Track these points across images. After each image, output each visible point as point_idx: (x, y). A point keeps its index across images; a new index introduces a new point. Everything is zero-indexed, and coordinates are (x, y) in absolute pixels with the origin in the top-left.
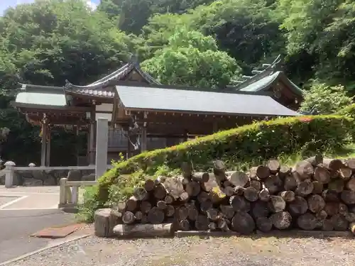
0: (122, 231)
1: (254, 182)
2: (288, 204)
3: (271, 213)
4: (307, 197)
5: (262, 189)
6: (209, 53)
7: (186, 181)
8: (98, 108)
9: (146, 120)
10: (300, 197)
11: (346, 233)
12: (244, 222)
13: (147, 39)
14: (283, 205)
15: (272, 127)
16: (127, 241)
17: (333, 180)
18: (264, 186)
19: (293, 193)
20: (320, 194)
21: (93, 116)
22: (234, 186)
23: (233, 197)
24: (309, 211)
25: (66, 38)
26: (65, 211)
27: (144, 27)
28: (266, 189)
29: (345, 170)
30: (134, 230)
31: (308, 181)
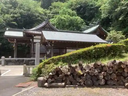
0: (47, 85)
1: (93, 69)
2: (104, 76)
3: (98, 80)
4: (110, 74)
5: (95, 71)
6: (74, 17)
7: (69, 68)
8: (35, 37)
9: (53, 44)
10: (108, 74)
11: (123, 86)
12: (89, 83)
13: (51, 11)
14: (102, 77)
15: (98, 48)
16: (49, 89)
17: (119, 68)
18: (96, 70)
19: (106, 73)
20: (115, 73)
21: (33, 40)
22: (86, 70)
23: (86, 74)
24: (111, 79)
25: (22, 10)
26: (25, 76)
27: (50, 7)
28: (97, 71)
29: (123, 65)
30: (51, 85)
31: (111, 69)
